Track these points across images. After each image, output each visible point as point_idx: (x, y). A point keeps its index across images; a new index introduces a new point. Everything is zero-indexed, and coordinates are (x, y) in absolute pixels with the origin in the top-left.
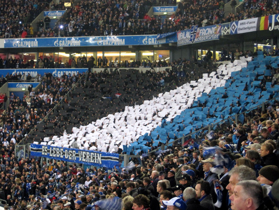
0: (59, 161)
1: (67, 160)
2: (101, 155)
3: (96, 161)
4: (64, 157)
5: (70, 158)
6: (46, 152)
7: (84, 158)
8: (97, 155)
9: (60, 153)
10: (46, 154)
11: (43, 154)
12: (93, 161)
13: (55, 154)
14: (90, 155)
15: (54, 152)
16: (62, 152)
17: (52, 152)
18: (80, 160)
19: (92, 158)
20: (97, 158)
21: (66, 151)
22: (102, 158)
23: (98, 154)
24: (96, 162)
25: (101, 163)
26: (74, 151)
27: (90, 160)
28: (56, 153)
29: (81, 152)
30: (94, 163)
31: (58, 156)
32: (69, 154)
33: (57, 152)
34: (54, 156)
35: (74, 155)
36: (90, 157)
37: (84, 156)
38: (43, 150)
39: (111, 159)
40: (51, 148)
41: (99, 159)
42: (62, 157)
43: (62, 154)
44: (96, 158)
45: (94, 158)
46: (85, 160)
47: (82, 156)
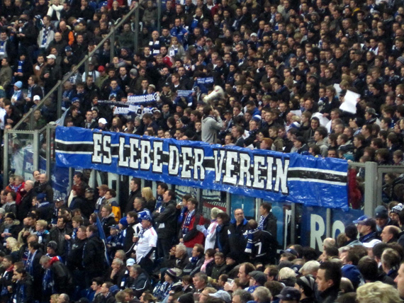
0: (148, 184)
1: (176, 180)
2: (287, 162)
3: (269, 182)
4: (166, 169)
5: (186, 174)
6: (106, 154)
7: (233, 173)
8: (274, 165)
9: (152, 155)
10: (107, 161)
11: (97, 159)
12: (261, 185)
13: (135, 158)
14: (252, 162)
15: (133, 153)
16: (159, 153)
17: (127, 153)
18: (218, 178)
19: (257, 172)
20: (274, 174)
21: (173, 148)
22: (290, 174)
23: (279, 162)
24: (269, 187)
25: (285, 190)
26: (198, 151)
27: (252, 180)
28: (138, 157)
29: (222, 153)
30: (264, 189)
31: (146, 166)
32: (181, 161)
33: (143, 155)
34: (134, 165)
35: (197, 163)
36: (251, 171)
37: (230, 167)
38: (97, 148)
39: (322, 176)
40: (122, 140)
41: (282, 176)
42: (158, 169)
43: (159, 162)
44: (270, 174)
45: (264, 173)
46: (233, 180)
47: (224, 167)
